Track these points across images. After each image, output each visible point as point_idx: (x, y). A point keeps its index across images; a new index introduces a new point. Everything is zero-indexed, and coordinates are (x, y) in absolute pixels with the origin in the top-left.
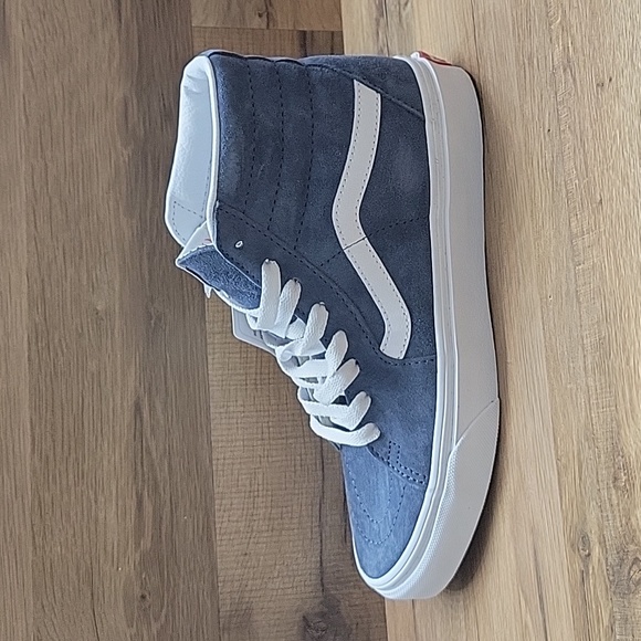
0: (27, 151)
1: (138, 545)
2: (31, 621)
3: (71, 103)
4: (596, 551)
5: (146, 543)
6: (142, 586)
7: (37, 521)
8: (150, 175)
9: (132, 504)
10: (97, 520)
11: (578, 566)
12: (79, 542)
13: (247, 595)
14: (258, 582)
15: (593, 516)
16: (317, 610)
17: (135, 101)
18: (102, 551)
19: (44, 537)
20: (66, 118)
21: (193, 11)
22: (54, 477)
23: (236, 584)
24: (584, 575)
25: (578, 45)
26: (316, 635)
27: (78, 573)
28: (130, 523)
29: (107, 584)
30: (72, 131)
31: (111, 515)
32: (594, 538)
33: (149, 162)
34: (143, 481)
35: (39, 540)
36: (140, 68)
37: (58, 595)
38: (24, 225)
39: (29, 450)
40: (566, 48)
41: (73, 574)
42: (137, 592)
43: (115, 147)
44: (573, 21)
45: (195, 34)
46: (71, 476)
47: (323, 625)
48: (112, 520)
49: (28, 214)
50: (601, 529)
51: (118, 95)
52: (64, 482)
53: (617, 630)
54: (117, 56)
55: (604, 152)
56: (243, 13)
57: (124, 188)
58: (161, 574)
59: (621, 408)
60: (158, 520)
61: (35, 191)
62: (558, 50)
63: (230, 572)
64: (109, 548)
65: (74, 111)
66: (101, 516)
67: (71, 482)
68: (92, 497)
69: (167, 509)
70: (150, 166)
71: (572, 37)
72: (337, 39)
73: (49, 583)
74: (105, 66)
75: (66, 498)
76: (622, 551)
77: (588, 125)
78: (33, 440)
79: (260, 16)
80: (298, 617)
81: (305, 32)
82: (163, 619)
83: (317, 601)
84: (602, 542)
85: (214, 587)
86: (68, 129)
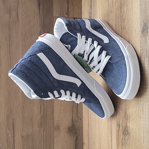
0: (22, 40)
1: (40, 114)
2: (21, 127)
3: (30, 31)
4: (121, 127)
5: (42, 114)
6: (41, 121)
7: (22, 110)
9: (39, 107)
10: (33, 109)
11: (118, 129)
12: (30, 114)
13: (59, 123)
14: (61, 121)
15: (121, 122)
16: (71, 126)
17: (42, 31)
19: (24, 112)
20: (29, 34)
21: (54, 13)
23: (57, 121)
24: (119, 131)
26: (71, 130)
27: (30, 119)
28: (39, 110)
29: (35, 121)
30: (30, 37)
31: (36, 109)
32: (121, 125)
34: (42, 103)
35: (23, 113)
36: (43, 24)
37: (26, 123)
38: (21, 55)
39: (21, 97)
41: (29, 119)
42: (40, 122)
45: (54, 18)
46: (29, 102)
47: (72, 129)
48: (36, 110)
49: (22, 53)
50: (122, 124)
51: (39, 30)
52: (27, 103)
53: (123, 140)
54: (39, 22)
56: (63, 13)
58: (44, 120)
59: (127, 106)
60: (44, 110)
61: (23, 49)
63: (56, 119)
64: (35, 115)
65: (31, 33)
66: (34, 109)
68: (32, 106)
69: (46, 108)
73: (24, 121)
74: (37, 24)
75: (28, 106)
76: (125, 129)
78: (22, 95)
79: (66, 14)
80: (68, 127)
81: (75, 18)
82: (44, 127)
83: (71, 125)
84: (122, 126)
85: (53, 122)
86: (29, 36)
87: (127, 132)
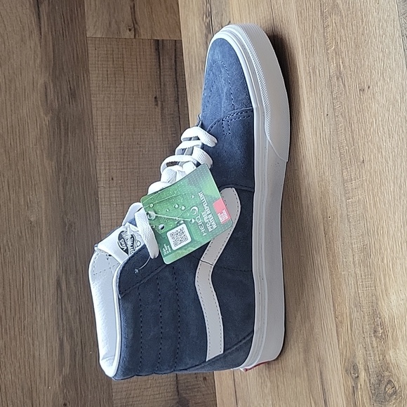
1: (61, 371)
3: (10, 87)
4: (363, 375)
5: (66, 370)
6: (64, 398)
8: (63, 133)
9: (57, 345)
10: (34, 356)
11: (350, 383)
12: (23, 372)
13: (131, 400)
14: (138, 391)
15: (360, 353)
17: (52, 86)
18: (38, 377)
20: (8, 97)
21: (87, 27)
22: (6, 330)
23: (124, 393)
24: (354, 389)
25: (347, 64)
27: (23, 392)
28: (56, 359)
29: (42, 398)
30: (11, 106)
31: (44, 353)
32: (361, 367)
33: (62, 125)
34: (63, 330)
36: (55, 64)
40: (338, 66)
41: (19, 392)
42: (61, 402)
43: (40, 115)
44: (343, 49)
45: (89, 42)
46: (17, 329)
48: (44, 357)
50: (366, 361)
51: (41, 81)
52: (12, 333)
54: (39, 56)
55: (365, 131)
56: (119, 28)
57: (46, 141)
58: (76, 390)
59: (379, 289)
60: (73, 355)
62: (333, 66)
63: (120, 386)
64: (43, 375)
65: (12, 92)
66: (37, 354)
67: (17, 333)
68: (31, 342)
69: (79, 347)
70: (62, 127)
71: (343, 59)
72: (178, 45)
73: (4, 399)
74: (31, 63)
75: (14, 343)
76: (380, 377)
77: (353, 113)
79: (130, 30)
81: (158, 40)
83: (175, 402)
84: (367, 369)
85: (110, 396)
86: (8, 104)
87: (389, 386)
